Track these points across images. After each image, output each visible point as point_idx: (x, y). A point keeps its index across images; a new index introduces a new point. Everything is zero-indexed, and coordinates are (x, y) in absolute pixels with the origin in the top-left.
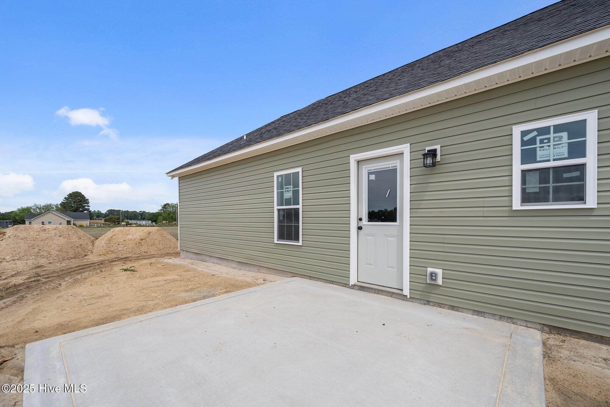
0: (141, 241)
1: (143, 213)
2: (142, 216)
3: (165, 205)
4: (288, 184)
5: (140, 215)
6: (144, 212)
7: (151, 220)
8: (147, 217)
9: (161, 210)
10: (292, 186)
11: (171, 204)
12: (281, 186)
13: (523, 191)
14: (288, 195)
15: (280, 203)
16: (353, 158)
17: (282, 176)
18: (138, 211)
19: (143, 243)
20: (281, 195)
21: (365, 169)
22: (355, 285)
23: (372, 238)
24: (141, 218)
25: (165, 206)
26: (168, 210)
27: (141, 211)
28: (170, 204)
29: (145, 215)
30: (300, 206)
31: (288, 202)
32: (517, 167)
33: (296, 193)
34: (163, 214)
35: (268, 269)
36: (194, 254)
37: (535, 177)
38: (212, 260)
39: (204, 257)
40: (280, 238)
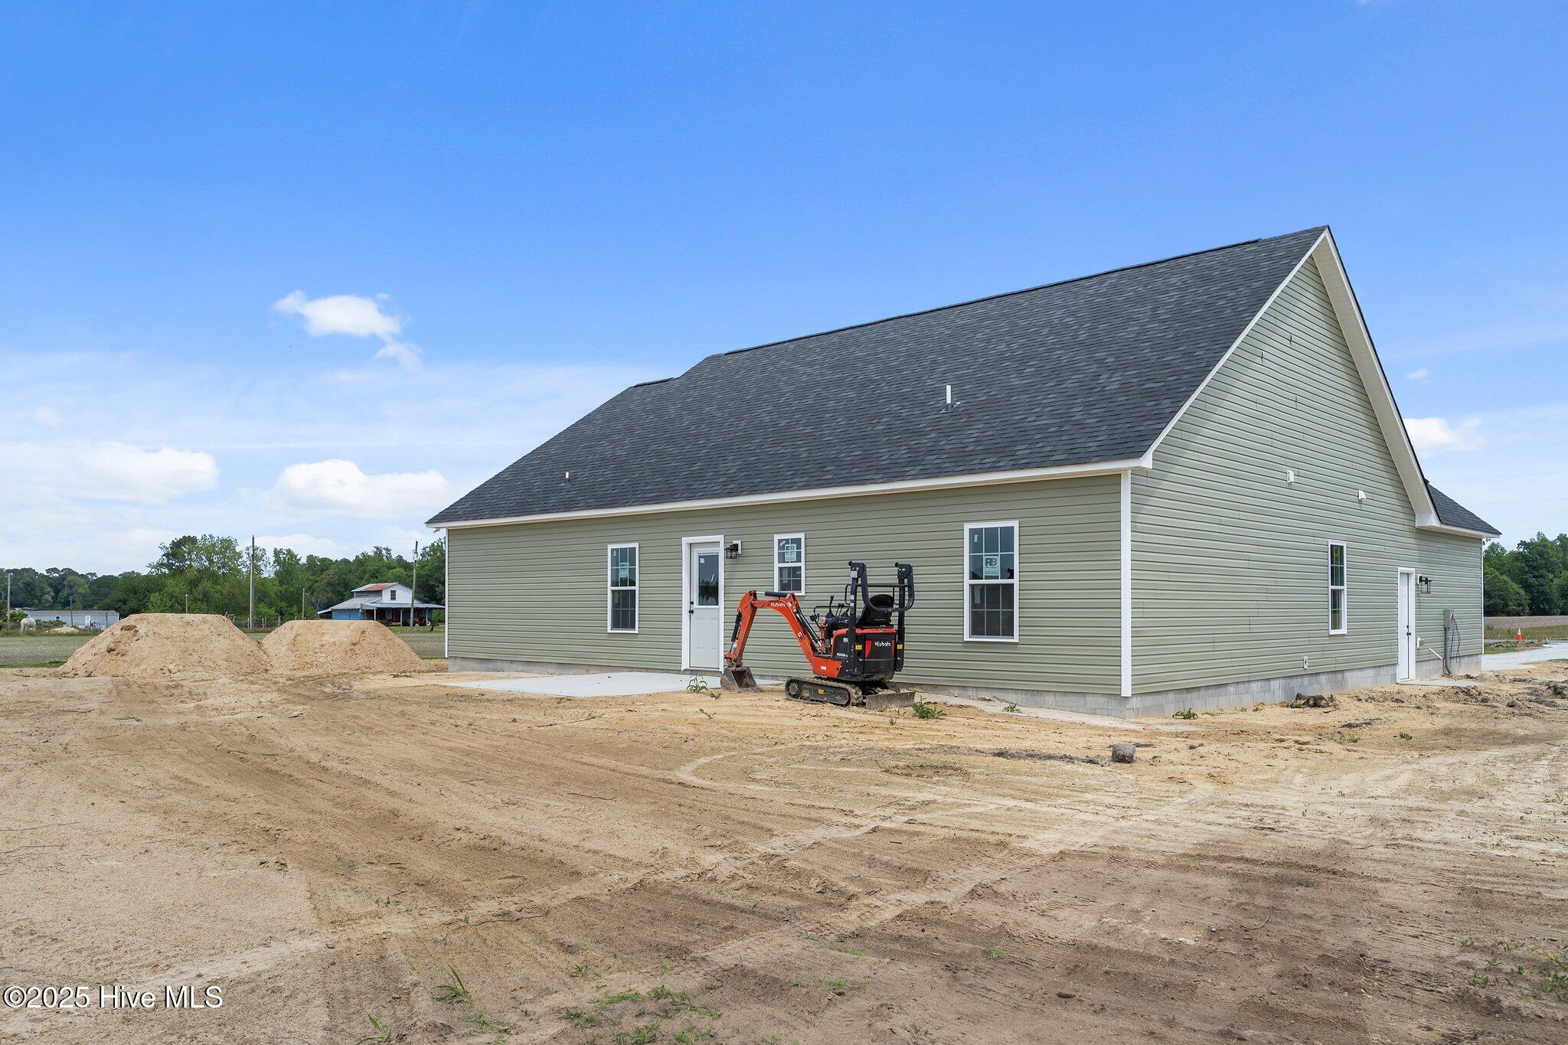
0: (353, 647)
1: (63, 578)
2: (57, 591)
3: (177, 545)
4: (624, 560)
5: (50, 585)
6: (69, 572)
7: (116, 610)
8: (84, 596)
9: (162, 565)
10: (628, 563)
11: (204, 538)
12: (615, 562)
13: (781, 581)
14: (624, 574)
15: (614, 584)
16: (686, 540)
17: (617, 550)
18: (41, 570)
19: (357, 650)
20: (615, 573)
21: (697, 552)
22: (686, 670)
23: (701, 621)
24: (55, 598)
25: (178, 549)
26: (190, 566)
27: (55, 570)
28: (199, 538)
29: (71, 587)
30: (636, 588)
31: (624, 583)
32: (777, 565)
33: (632, 572)
34: (170, 582)
35: (600, 668)
36: (478, 661)
37: (785, 573)
38: (514, 666)
39: (499, 664)
40: (615, 625)
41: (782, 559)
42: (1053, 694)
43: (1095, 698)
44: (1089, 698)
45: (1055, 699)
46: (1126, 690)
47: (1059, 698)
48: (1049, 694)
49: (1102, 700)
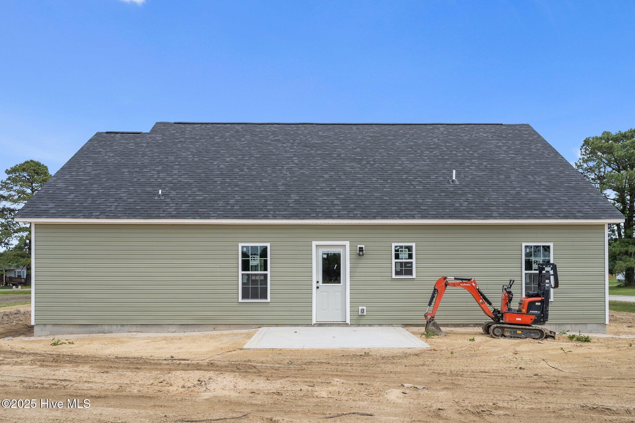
4: (255, 254)
10: (259, 257)
12: (246, 255)
13: (396, 270)
14: (255, 263)
15: (245, 269)
16: (314, 243)
17: (247, 247)
20: (246, 262)
21: (321, 251)
22: (315, 324)
23: (325, 293)
30: (268, 272)
31: (255, 269)
32: (394, 260)
33: (264, 261)
35: (228, 326)
36: (78, 326)
37: (399, 265)
38: (126, 328)
39: (106, 328)
40: (243, 297)
41: (397, 257)
42: (570, 325)
43: (591, 325)
44: (588, 326)
45: (571, 327)
46: (607, 322)
47: (573, 326)
48: (568, 325)
49: (595, 326)
